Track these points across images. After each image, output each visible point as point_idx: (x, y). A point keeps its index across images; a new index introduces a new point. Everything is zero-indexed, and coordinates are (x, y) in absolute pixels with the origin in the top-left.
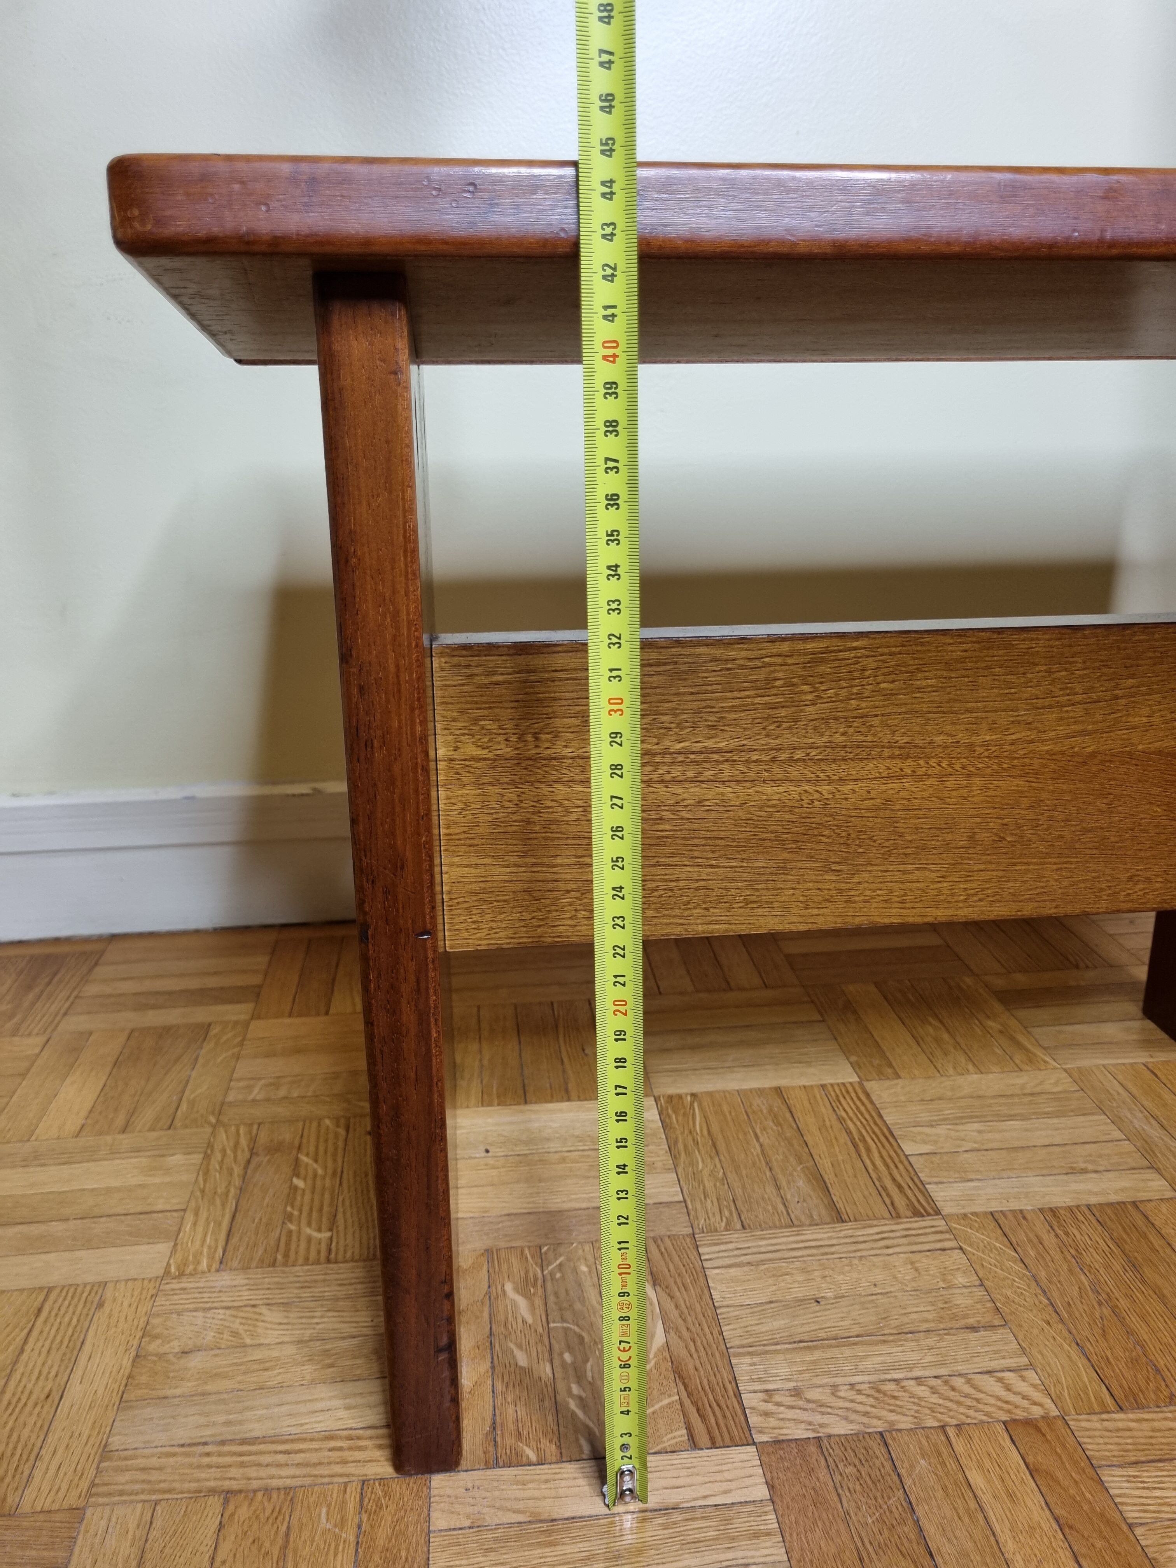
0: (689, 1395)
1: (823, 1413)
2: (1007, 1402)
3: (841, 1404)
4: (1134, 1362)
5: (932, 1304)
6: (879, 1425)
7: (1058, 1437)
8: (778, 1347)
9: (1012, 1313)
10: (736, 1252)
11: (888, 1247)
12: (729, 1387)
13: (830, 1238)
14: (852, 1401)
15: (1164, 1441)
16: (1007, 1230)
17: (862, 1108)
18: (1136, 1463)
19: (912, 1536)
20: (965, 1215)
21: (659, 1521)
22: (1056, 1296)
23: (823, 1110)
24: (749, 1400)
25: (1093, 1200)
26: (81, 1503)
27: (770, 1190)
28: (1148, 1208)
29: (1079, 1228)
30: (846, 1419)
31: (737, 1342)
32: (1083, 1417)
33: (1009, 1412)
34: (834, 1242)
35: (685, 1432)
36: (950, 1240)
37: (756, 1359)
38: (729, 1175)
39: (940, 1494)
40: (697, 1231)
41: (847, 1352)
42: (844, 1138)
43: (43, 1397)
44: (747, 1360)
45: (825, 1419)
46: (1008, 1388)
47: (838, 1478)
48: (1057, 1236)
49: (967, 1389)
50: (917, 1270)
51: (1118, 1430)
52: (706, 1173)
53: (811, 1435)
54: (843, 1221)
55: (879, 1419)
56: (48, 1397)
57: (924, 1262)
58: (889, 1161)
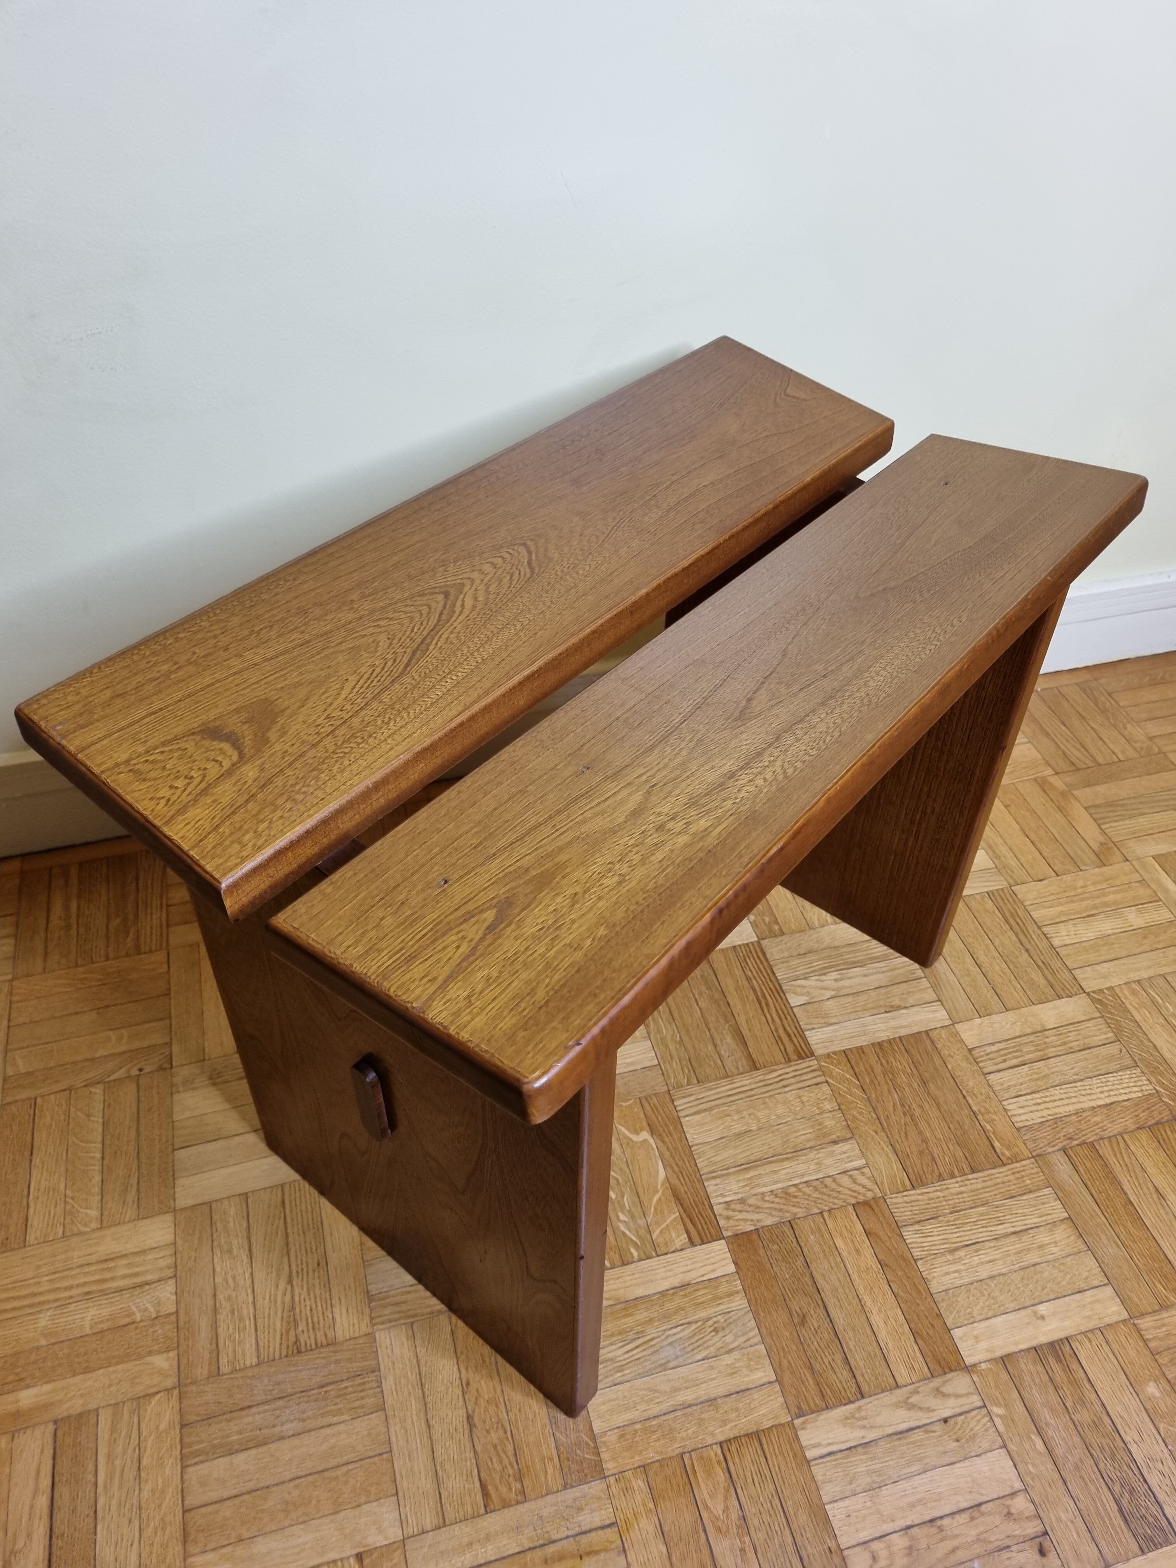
0: (685, 1211)
1: (758, 1213)
2: (854, 1191)
3: (768, 1205)
4: (921, 1153)
5: (812, 1127)
6: (788, 1216)
7: (881, 1211)
8: (730, 1171)
9: (857, 1128)
10: (696, 1103)
11: (784, 1087)
12: (706, 1203)
13: (751, 1084)
14: (773, 1202)
15: (934, 1205)
16: (853, 1063)
17: (761, 966)
18: (919, 1222)
19: (809, 1283)
20: (829, 1054)
21: (682, 1293)
22: (880, 1111)
23: (736, 970)
24: (718, 1209)
25: (903, 1032)
26: (369, 1330)
27: (710, 1047)
28: (934, 1035)
29: (894, 1057)
30: (770, 1214)
31: (706, 1170)
32: (894, 1195)
33: (856, 1197)
34: (753, 1086)
35: (685, 1236)
36: (819, 1076)
37: (718, 1181)
38: (683, 1038)
39: (822, 1255)
40: (671, 1088)
41: (768, 1168)
42: (752, 996)
43: (316, 1265)
44: (714, 1182)
45: (760, 1216)
46: (855, 1182)
47: (769, 1253)
48: (882, 1064)
49: (833, 1186)
50: (802, 1102)
51: (911, 1202)
52: (669, 1037)
53: (753, 1228)
54: (758, 1069)
55: (788, 1212)
56: (318, 1265)
57: (806, 1095)
58: (781, 1013)
